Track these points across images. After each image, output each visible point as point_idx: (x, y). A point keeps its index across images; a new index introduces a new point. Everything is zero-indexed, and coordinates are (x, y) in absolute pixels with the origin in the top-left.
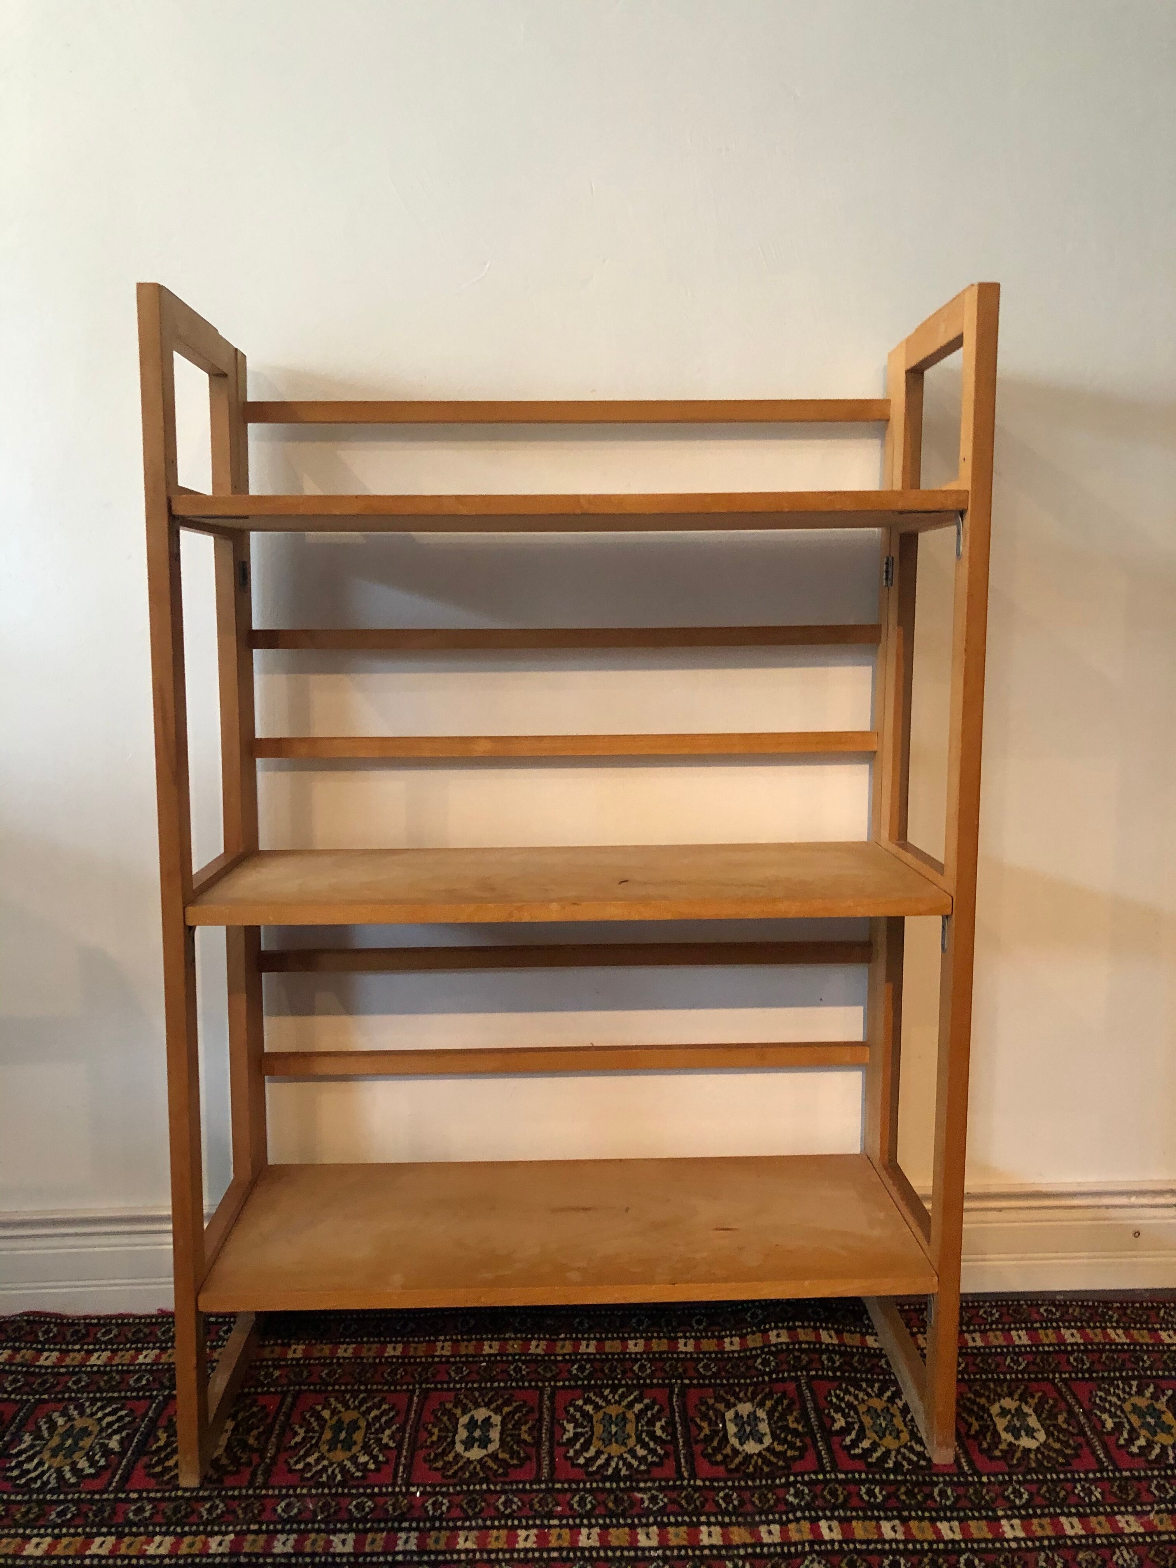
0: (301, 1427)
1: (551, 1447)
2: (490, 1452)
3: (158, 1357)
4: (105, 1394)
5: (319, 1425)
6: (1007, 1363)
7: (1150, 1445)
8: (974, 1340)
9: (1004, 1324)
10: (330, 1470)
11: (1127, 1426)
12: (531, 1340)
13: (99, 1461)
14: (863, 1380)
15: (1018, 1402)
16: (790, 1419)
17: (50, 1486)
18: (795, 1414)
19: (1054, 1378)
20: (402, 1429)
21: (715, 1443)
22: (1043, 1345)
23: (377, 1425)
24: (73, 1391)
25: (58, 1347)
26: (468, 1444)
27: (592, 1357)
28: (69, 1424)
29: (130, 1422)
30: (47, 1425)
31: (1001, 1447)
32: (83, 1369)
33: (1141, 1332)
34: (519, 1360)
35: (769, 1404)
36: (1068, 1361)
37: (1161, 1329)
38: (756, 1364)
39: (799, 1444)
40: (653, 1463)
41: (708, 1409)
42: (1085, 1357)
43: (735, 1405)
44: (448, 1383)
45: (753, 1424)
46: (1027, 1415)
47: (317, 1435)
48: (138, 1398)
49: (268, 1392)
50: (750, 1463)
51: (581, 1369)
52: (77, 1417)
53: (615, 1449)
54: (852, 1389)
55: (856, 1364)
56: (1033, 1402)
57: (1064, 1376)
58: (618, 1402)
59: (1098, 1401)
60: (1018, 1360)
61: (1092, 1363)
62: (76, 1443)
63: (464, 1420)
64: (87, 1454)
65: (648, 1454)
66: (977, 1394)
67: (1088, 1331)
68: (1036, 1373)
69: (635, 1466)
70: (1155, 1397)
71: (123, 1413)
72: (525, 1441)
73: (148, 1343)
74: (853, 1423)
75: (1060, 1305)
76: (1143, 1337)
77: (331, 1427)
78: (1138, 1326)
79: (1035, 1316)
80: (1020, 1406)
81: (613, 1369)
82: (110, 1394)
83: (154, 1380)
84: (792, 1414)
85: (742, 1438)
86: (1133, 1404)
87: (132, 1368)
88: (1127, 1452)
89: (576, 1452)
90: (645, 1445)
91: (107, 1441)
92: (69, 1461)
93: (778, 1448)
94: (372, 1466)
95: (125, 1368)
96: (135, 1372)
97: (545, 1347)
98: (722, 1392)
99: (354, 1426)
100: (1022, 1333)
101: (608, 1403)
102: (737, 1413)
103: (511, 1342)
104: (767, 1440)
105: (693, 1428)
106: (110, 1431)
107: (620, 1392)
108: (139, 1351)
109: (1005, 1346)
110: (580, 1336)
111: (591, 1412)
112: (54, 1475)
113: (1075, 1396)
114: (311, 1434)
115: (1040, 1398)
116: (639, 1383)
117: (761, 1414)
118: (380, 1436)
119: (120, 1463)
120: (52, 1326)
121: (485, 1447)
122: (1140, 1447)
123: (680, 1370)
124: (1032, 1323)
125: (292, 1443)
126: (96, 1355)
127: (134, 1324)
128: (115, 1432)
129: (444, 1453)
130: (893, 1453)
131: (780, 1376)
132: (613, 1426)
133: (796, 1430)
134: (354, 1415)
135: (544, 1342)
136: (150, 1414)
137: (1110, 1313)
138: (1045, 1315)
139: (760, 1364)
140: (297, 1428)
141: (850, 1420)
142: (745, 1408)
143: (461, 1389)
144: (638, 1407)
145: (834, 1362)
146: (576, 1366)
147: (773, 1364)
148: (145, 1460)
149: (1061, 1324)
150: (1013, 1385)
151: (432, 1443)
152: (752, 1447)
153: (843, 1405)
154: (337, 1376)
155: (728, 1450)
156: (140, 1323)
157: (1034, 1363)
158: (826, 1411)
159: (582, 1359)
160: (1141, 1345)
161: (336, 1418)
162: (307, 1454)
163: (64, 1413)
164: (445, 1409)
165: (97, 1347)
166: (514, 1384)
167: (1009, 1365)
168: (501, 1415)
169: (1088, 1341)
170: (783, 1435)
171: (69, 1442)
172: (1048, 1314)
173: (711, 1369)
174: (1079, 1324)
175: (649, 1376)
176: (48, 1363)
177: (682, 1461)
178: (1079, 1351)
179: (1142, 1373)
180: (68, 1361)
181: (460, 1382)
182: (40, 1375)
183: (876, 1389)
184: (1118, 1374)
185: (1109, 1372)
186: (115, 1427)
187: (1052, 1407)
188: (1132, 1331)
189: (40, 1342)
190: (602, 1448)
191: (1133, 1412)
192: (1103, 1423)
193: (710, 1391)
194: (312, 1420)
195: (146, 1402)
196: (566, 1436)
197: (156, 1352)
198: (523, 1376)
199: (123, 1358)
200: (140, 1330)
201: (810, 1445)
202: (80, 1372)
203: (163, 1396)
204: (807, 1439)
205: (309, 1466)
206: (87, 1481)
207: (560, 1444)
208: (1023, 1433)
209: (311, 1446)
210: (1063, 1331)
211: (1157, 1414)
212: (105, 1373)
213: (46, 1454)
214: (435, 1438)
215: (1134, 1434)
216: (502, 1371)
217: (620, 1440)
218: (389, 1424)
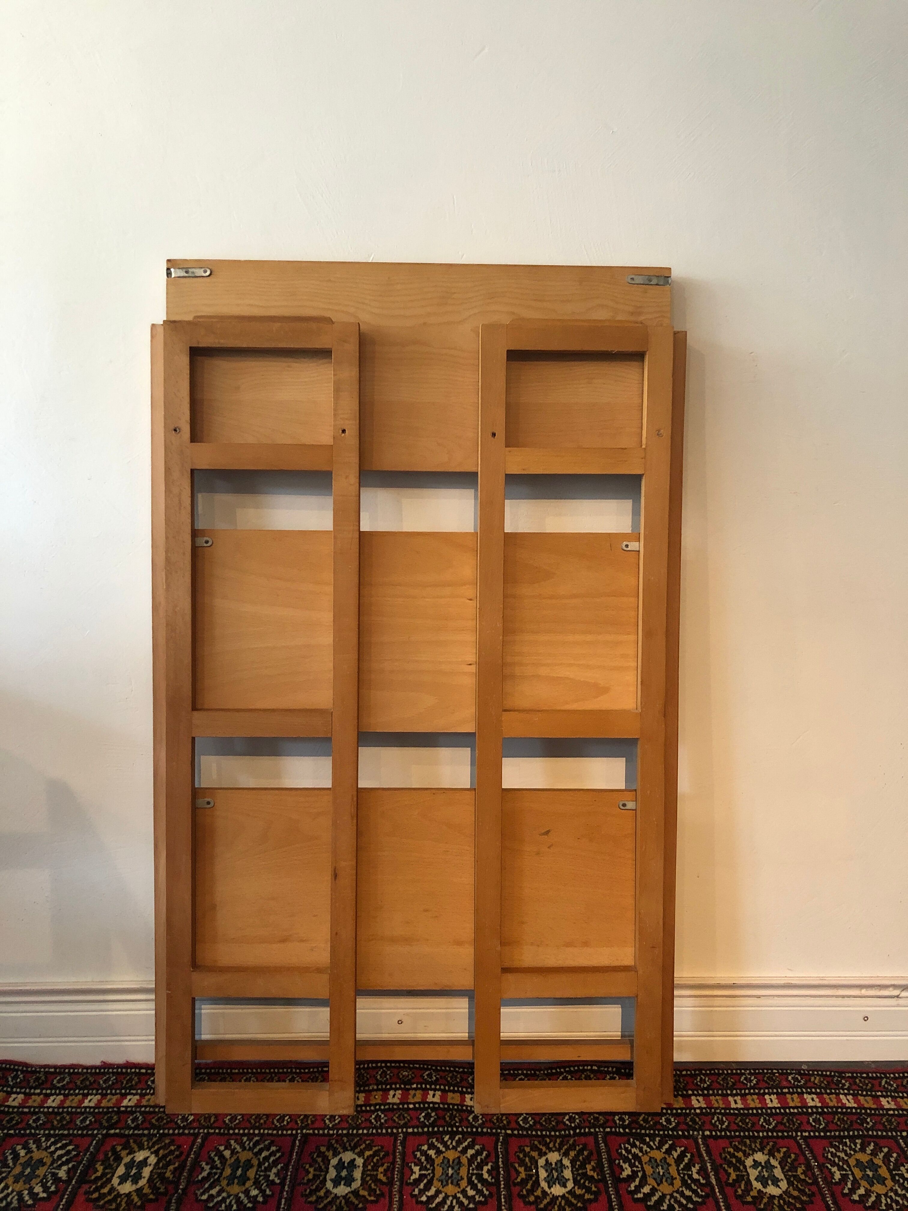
0: (207, 1164)
1: (401, 1186)
2: (353, 1189)
3: (100, 1102)
4: (57, 1132)
5: (221, 1163)
6: (760, 1123)
7: (868, 1194)
8: (736, 1102)
9: (760, 1089)
10: (228, 1201)
11: (851, 1177)
12: (389, 1090)
13: (50, 1188)
14: (647, 1135)
15: (767, 1156)
16: (589, 1167)
17: (13, 1206)
18: (592, 1163)
19: (797, 1136)
20: (285, 1168)
21: (529, 1187)
22: (789, 1108)
23: (267, 1164)
24: (33, 1128)
25: (23, 1090)
26: (336, 1182)
27: (437, 1106)
28: (29, 1156)
29: (75, 1156)
30: (12, 1156)
31: (752, 1194)
32: (42, 1110)
33: (866, 1098)
34: (380, 1109)
35: (572, 1154)
36: (808, 1122)
37: (883, 1096)
38: (565, 1120)
39: (594, 1189)
40: (480, 1202)
41: (525, 1156)
42: (821, 1118)
43: (545, 1154)
44: (324, 1129)
45: (559, 1169)
46: (774, 1167)
47: (219, 1171)
48: (82, 1136)
49: (183, 1134)
50: (556, 1204)
51: (428, 1116)
52: (35, 1149)
53: (450, 1189)
54: (638, 1143)
55: (642, 1122)
56: (779, 1156)
57: (804, 1134)
58: (455, 1148)
59: (830, 1157)
60: (769, 1120)
61: (826, 1124)
62: (33, 1171)
63: (334, 1162)
64: (41, 1181)
65: (476, 1194)
66: (737, 1149)
67: (825, 1096)
68: (782, 1132)
69: (466, 1204)
70: (874, 1153)
71: (70, 1147)
72: (380, 1180)
73: (93, 1089)
74: (638, 1171)
75: (805, 1074)
76: (868, 1102)
77: (230, 1165)
78: (864, 1093)
79: (785, 1083)
80: (769, 1159)
81: (452, 1117)
82: (61, 1132)
83: (95, 1121)
84: (590, 1163)
85: (551, 1182)
86: (857, 1160)
87: (79, 1110)
88: (850, 1199)
89: (420, 1190)
90: (474, 1187)
91: (57, 1171)
92: (28, 1186)
93: (578, 1192)
94: (260, 1199)
95: (74, 1110)
96: (82, 1113)
97: (400, 1096)
98: (536, 1142)
99: (248, 1165)
100: (774, 1097)
101: (447, 1147)
102: (547, 1160)
103: (374, 1093)
104: (570, 1185)
105: (513, 1173)
106: (60, 1162)
107: (457, 1138)
108: (85, 1096)
109: (759, 1108)
110: (428, 1086)
111: (434, 1156)
112: (16, 1197)
113: (812, 1152)
114: (214, 1171)
115: (784, 1153)
116: (472, 1130)
117: (566, 1162)
118: (268, 1173)
119: (66, 1190)
120: (19, 1073)
121: (350, 1185)
122: (860, 1196)
123: (505, 1122)
124: (782, 1089)
125: (200, 1178)
126: (52, 1098)
127: (82, 1074)
128: (63, 1164)
129: (318, 1189)
130: (668, 1197)
131: (582, 1131)
132: (450, 1169)
133: (593, 1177)
134: (250, 1155)
135: (400, 1092)
136: (91, 1149)
137: (843, 1081)
138: (793, 1082)
139: (567, 1120)
140: (204, 1164)
141: (635, 1169)
142: (554, 1157)
143: (333, 1134)
144: (470, 1152)
145: (624, 1121)
146: (423, 1114)
147: (577, 1121)
148: (85, 1187)
149: (804, 1090)
150: (765, 1141)
151: (309, 1180)
152: (557, 1190)
153: (630, 1157)
154: (237, 1121)
155: (539, 1193)
156: (87, 1073)
157: (782, 1123)
158: (617, 1162)
159: (429, 1107)
160: (866, 1109)
161: (235, 1157)
162: (211, 1187)
163: (25, 1147)
164: (320, 1152)
165: (53, 1092)
166: (374, 1131)
167: (762, 1124)
168: (363, 1158)
169: (825, 1105)
170: (582, 1181)
171: (28, 1170)
172: (795, 1081)
173: (529, 1123)
174: (818, 1090)
175: (480, 1126)
176: (16, 1104)
177: (503, 1200)
178: (817, 1113)
179: (866, 1133)
180: (30, 1103)
181: (332, 1129)
182: (8, 1113)
183: (656, 1143)
184: (846, 1133)
185: (840, 1132)
186: (64, 1159)
187: (794, 1160)
188: (860, 1097)
189: (9, 1086)
190: (441, 1188)
191: (856, 1166)
192: (832, 1175)
193: (527, 1140)
194: (216, 1158)
195: (89, 1139)
196: (414, 1177)
197: (99, 1097)
198: (382, 1124)
199: (72, 1101)
200: (87, 1079)
201: (602, 1189)
202: (39, 1112)
203: (102, 1134)
204: (601, 1185)
205: (211, 1197)
206: (41, 1203)
207: (408, 1184)
208: (770, 1182)
209: (214, 1181)
210: (805, 1096)
211: (875, 1168)
212: (58, 1113)
213: (10, 1180)
214: (310, 1176)
215: (856, 1185)
216: (366, 1120)
217: (455, 1181)
218: (275, 1163)
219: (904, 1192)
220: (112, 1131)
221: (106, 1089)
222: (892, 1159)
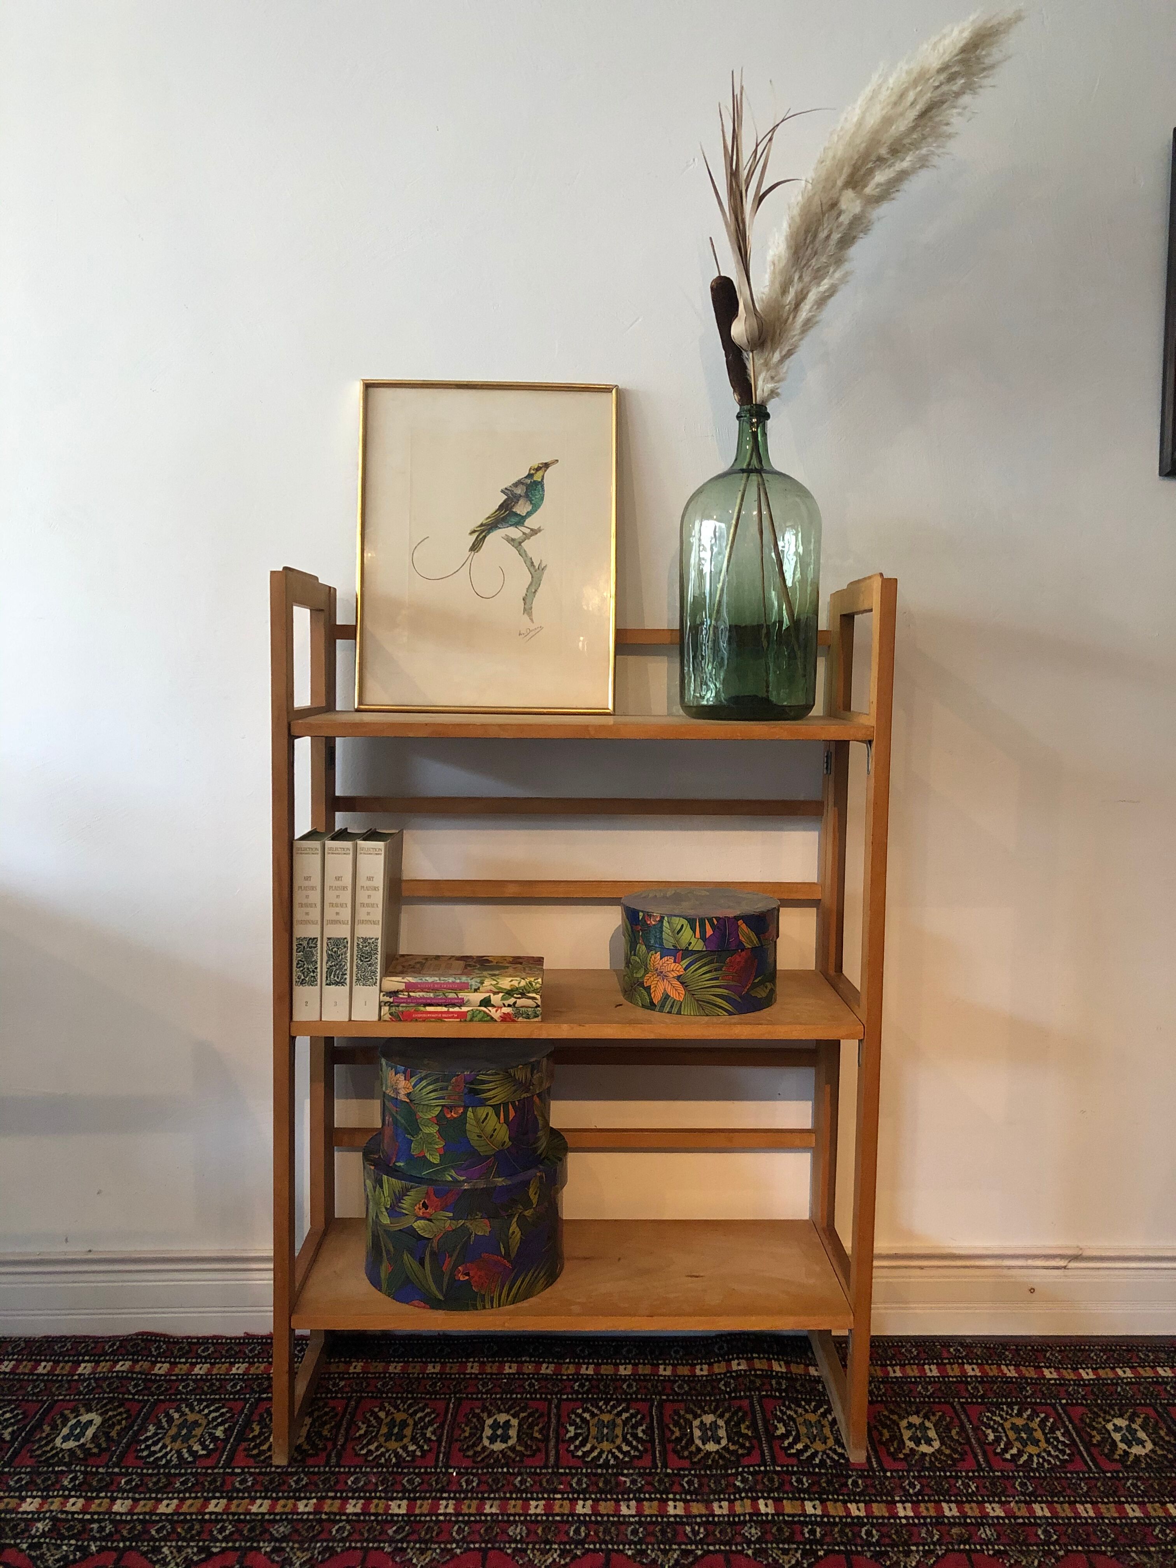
0: (363, 1423)
1: (557, 1442)
2: (509, 1445)
3: (248, 1369)
4: (208, 1396)
5: (377, 1422)
6: (918, 1390)
7: (1020, 1453)
8: (894, 1372)
9: (920, 1360)
10: (387, 1455)
11: (1005, 1439)
12: (542, 1363)
13: (209, 1446)
14: (802, 1399)
15: (922, 1419)
16: (743, 1426)
17: (173, 1463)
18: (747, 1423)
19: (954, 1402)
20: (442, 1426)
21: (683, 1443)
22: (949, 1377)
23: (422, 1424)
24: (183, 1393)
25: (168, 1360)
26: (493, 1439)
27: (590, 1377)
28: (183, 1418)
29: (230, 1418)
30: (166, 1419)
31: (904, 1451)
32: (190, 1377)
33: (1029, 1368)
34: (533, 1378)
35: (727, 1415)
36: (967, 1389)
37: (1046, 1367)
38: (720, 1385)
39: (748, 1445)
40: (634, 1456)
41: (680, 1418)
42: (980, 1387)
43: (700, 1416)
44: (477, 1394)
45: (714, 1430)
46: (928, 1428)
47: (376, 1429)
48: (234, 1400)
49: (336, 1398)
50: (709, 1458)
51: (582, 1385)
52: (188, 1413)
53: (606, 1446)
54: (793, 1406)
55: (799, 1387)
56: (934, 1419)
57: (961, 1400)
58: (610, 1412)
59: (985, 1420)
60: (927, 1388)
61: (985, 1391)
62: (190, 1432)
63: (490, 1422)
64: (199, 1440)
65: (631, 1449)
66: (892, 1412)
67: (986, 1366)
68: (940, 1398)
69: (621, 1458)
70: (1030, 1418)
71: (224, 1410)
72: (536, 1438)
73: (239, 1358)
74: (791, 1431)
75: (967, 1346)
76: (1030, 1373)
77: (387, 1424)
78: (1027, 1364)
79: (946, 1354)
80: (923, 1422)
81: (606, 1386)
82: (212, 1397)
83: (246, 1386)
84: (744, 1423)
85: (705, 1440)
86: (1012, 1423)
87: (227, 1377)
88: (1002, 1458)
89: (576, 1447)
90: (629, 1443)
91: (213, 1431)
92: (186, 1445)
93: (732, 1448)
94: (418, 1453)
95: (222, 1377)
96: (231, 1380)
97: (553, 1369)
98: (691, 1406)
99: (404, 1424)
100: (933, 1367)
101: (602, 1411)
102: (702, 1422)
103: (526, 1364)
104: (724, 1442)
105: (668, 1432)
106: (215, 1423)
107: (611, 1404)
108: (232, 1364)
109: (918, 1377)
110: (581, 1361)
111: (588, 1418)
112: (175, 1455)
113: (967, 1416)
114: (371, 1429)
115: (940, 1416)
116: (626, 1397)
117: (721, 1423)
118: (424, 1431)
119: (225, 1447)
120: (161, 1344)
121: (506, 1442)
122: (1012, 1455)
123: (660, 1388)
124: (942, 1360)
125: (357, 1435)
126: (198, 1366)
127: (226, 1343)
128: (220, 1424)
129: (475, 1445)
130: (820, 1454)
131: (738, 1394)
132: (605, 1429)
133: (747, 1435)
134: (404, 1416)
135: (553, 1365)
136: (246, 1412)
137: (1007, 1353)
138: (954, 1353)
139: (723, 1385)
140: (360, 1424)
141: (789, 1428)
142: (708, 1419)
143: (487, 1398)
144: (625, 1415)
145: (781, 1385)
146: (577, 1384)
147: (733, 1385)
148: (244, 1445)
149: (965, 1360)
150: (921, 1406)
151: (466, 1438)
152: (711, 1447)
153: (785, 1418)
154: (389, 1386)
155: (693, 1448)
157: (939, 1390)
158: (772, 1421)
159: (582, 1378)
160: (1026, 1378)
161: (390, 1418)
162: (369, 1443)
163: (178, 1410)
164: (475, 1413)
165: (199, 1360)
166: (528, 1396)
168: (518, 1419)
169: (985, 1375)
170: (736, 1438)
171: (185, 1431)
172: (956, 1353)
173: (684, 1389)
174: (980, 1361)
175: (635, 1393)
176: (161, 1372)
177: (658, 1454)
178: (976, 1382)
179: (1024, 1400)
180: (177, 1371)
181: (486, 1393)
182: (155, 1381)
183: (812, 1407)
184: (1004, 1400)
185: (998, 1399)
186: (219, 1420)
187: (948, 1423)
188: (1022, 1368)
189: (153, 1356)
190: (596, 1444)
191: (1012, 1429)
192: (986, 1436)
193: (683, 1405)
194: (372, 1419)
195: (241, 1403)
196: (568, 1435)
197: (246, 1365)
198: (535, 1390)
199: (220, 1369)
200: (231, 1348)
201: (757, 1446)
202: (187, 1379)
203: (255, 1398)
204: (755, 1442)
205: (370, 1452)
206: (201, 1459)
207: (563, 1441)
208: (923, 1442)
209: (372, 1437)
210: (966, 1366)
211: (1030, 1431)
212: (207, 1380)
213: (167, 1441)
214: (467, 1434)
215: (1009, 1445)
216: (519, 1386)
217: (610, 1439)
218: (431, 1423)
219: (1057, 1453)
220: (265, 1396)
221: (253, 1357)
222: (1049, 1424)
